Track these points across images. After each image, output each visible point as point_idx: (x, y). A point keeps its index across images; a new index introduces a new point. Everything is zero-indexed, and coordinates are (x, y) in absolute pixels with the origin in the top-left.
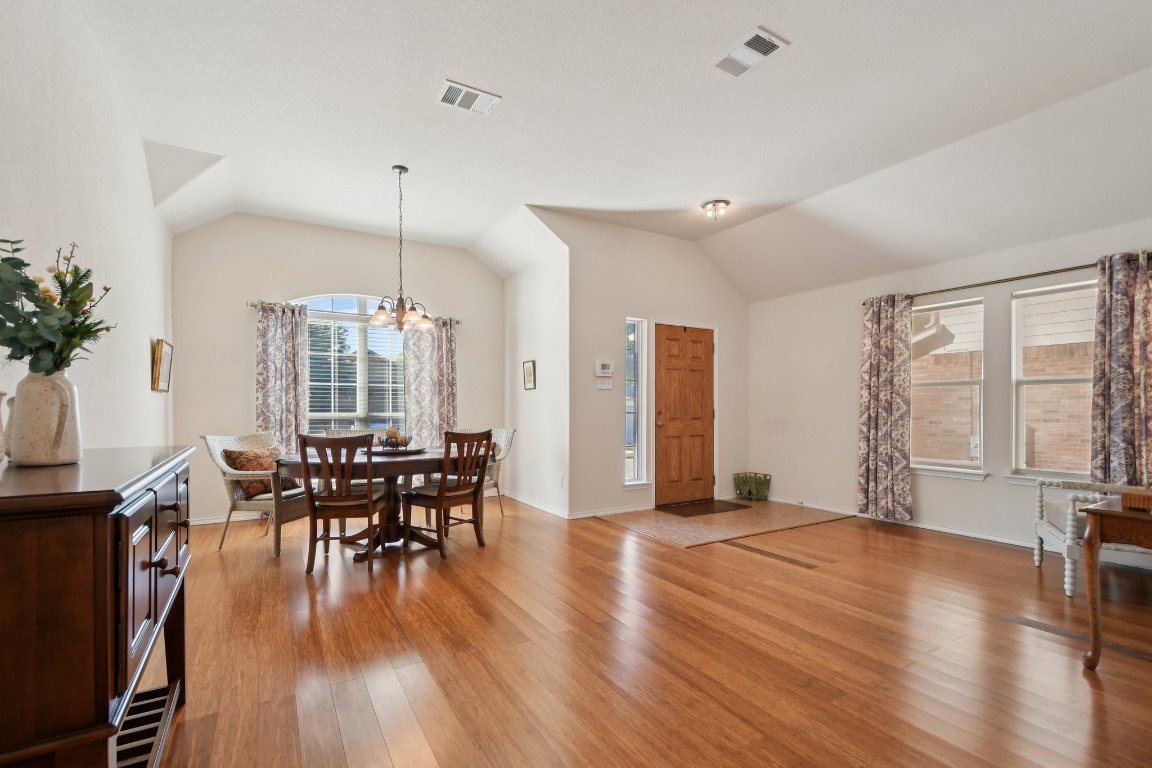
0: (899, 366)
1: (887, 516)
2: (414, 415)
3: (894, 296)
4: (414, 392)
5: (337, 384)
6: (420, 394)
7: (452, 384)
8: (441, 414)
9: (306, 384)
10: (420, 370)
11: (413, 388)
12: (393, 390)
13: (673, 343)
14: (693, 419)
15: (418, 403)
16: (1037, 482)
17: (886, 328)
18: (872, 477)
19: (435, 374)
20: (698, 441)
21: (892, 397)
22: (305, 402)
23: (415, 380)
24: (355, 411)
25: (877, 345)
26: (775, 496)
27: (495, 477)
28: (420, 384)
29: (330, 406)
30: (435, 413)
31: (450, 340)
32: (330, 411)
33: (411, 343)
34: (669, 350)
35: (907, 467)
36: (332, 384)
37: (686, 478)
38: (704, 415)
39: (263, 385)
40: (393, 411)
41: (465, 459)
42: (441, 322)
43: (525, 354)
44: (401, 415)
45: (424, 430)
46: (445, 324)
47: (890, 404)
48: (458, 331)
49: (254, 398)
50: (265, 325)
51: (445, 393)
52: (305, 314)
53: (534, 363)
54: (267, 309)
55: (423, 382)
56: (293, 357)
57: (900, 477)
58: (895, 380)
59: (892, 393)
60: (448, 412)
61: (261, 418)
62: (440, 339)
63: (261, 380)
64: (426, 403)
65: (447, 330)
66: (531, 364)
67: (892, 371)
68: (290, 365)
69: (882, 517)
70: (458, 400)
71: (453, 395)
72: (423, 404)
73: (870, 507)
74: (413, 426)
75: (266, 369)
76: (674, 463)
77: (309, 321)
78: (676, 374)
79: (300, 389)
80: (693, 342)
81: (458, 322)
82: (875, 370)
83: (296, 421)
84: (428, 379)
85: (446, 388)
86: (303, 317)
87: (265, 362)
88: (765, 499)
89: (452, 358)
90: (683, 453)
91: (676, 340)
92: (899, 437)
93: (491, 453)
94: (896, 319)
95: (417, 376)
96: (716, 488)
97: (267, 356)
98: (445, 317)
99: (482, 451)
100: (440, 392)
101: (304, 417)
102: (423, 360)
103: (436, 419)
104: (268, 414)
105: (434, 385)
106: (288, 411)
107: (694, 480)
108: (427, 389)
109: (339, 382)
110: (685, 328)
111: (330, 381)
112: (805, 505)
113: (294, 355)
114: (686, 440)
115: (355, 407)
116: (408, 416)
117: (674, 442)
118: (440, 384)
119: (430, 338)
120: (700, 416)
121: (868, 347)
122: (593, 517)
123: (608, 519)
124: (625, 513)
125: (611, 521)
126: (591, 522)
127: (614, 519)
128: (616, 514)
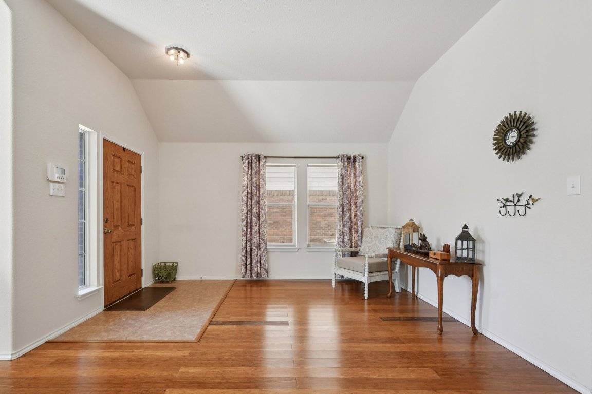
0: (263, 194)
1: (257, 277)
3: (259, 156)
13: (116, 159)
14: (129, 225)
16: (334, 250)
17: (256, 172)
18: (248, 256)
20: (132, 242)
21: (259, 211)
25: (251, 181)
26: (181, 276)
34: (113, 165)
35: (266, 248)
37: (125, 277)
38: (136, 223)
47: (259, 215)
57: (264, 254)
58: (261, 202)
59: (259, 209)
67: (259, 197)
69: (255, 278)
73: (247, 273)
76: (117, 265)
78: (117, 187)
80: (129, 161)
82: (250, 195)
88: (174, 280)
90: (123, 254)
91: (119, 157)
92: (263, 233)
94: (261, 168)
96: (143, 279)
107: (129, 276)
110: (124, 149)
112: (204, 278)
114: (125, 243)
117: (117, 246)
120: (134, 224)
121: (246, 182)
122: (47, 342)
123: (67, 339)
124: (80, 325)
125: (77, 340)
126: (50, 351)
127: (77, 336)
128: (72, 330)
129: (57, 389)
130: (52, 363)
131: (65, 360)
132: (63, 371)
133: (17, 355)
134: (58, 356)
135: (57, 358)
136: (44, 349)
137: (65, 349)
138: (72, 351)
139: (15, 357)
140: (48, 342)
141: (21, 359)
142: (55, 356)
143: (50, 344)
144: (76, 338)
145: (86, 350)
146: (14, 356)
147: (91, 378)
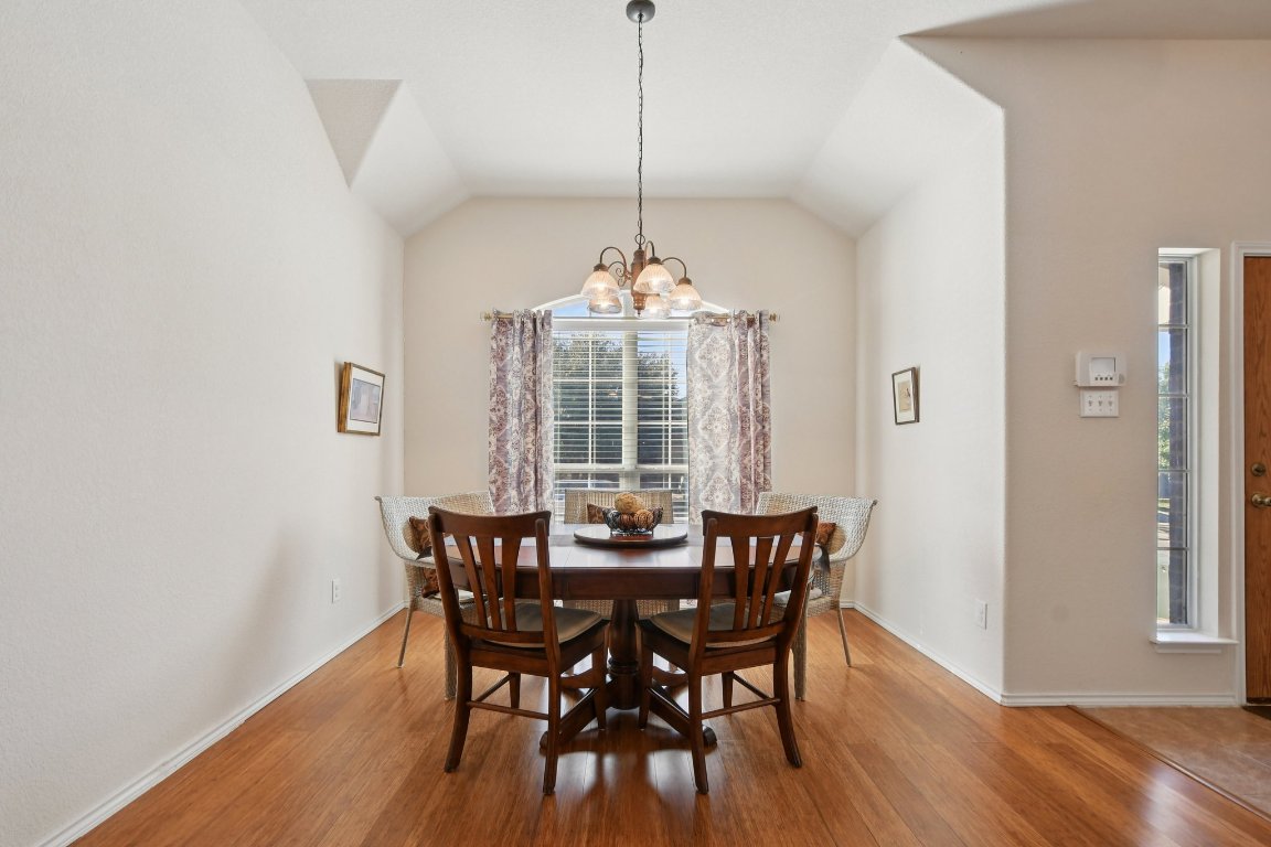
2: (702, 468)
4: (701, 431)
5: (596, 423)
6: (711, 435)
7: (762, 419)
8: (744, 468)
9: (550, 425)
10: (712, 399)
11: (700, 426)
12: (673, 431)
15: (709, 449)
19: (736, 404)
22: (550, 446)
23: (704, 414)
24: (620, 461)
27: (833, 591)
28: (712, 419)
29: (587, 455)
30: (734, 465)
31: (760, 348)
32: (586, 461)
33: (697, 356)
36: (590, 423)
39: (499, 427)
40: (673, 462)
41: (752, 571)
42: (744, 319)
43: (898, 358)
44: (683, 468)
45: (718, 493)
46: (751, 322)
48: (773, 333)
49: (484, 443)
50: (503, 343)
51: (752, 434)
52: (549, 324)
53: (915, 373)
54: (503, 322)
55: (717, 416)
56: (533, 386)
60: (756, 463)
61: (494, 471)
62: (743, 344)
63: (494, 418)
64: (721, 450)
65: (755, 332)
66: (908, 376)
68: (529, 397)
70: (773, 445)
71: (763, 437)
72: (717, 451)
74: (701, 486)
75: (504, 403)
77: (554, 334)
79: (542, 429)
81: (773, 318)
83: (536, 475)
84: (725, 411)
85: (754, 425)
86: (547, 327)
87: (502, 394)
89: (763, 375)
93: (817, 554)
95: (706, 407)
97: (505, 386)
98: (752, 311)
99: (793, 555)
100: (743, 433)
101: (550, 468)
102: (716, 381)
103: (736, 475)
104: (506, 465)
105: (733, 420)
106: (526, 460)
108: (721, 427)
109: (598, 419)
111: (587, 419)
113: (535, 382)
115: (620, 455)
116: (693, 470)
118: (744, 418)
119: (728, 347)
122: (1069, 707)
123: (1107, 722)
124: (1158, 711)
125: (1126, 733)
126: (1063, 725)
127: (1134, 726)
128: (1132, 710)
129: (1025, 788)
130: (1050, 745)
131: (1074, 753)
132: (1056, 769)
133: (1010, 701)
134: (1068, 739)
135: (1061, 741)
136: (1056, 716)
137: (1089, 736)
138: (1097, 746)
139: (1007, 703)
140: (1071, 708)
141: (1014, 710)
142: (1064, 737)
143: (1073, 713)
144: (1129, 728)
145: (1128, 761)
146: (1006, 700)
147: (1094, 815)
